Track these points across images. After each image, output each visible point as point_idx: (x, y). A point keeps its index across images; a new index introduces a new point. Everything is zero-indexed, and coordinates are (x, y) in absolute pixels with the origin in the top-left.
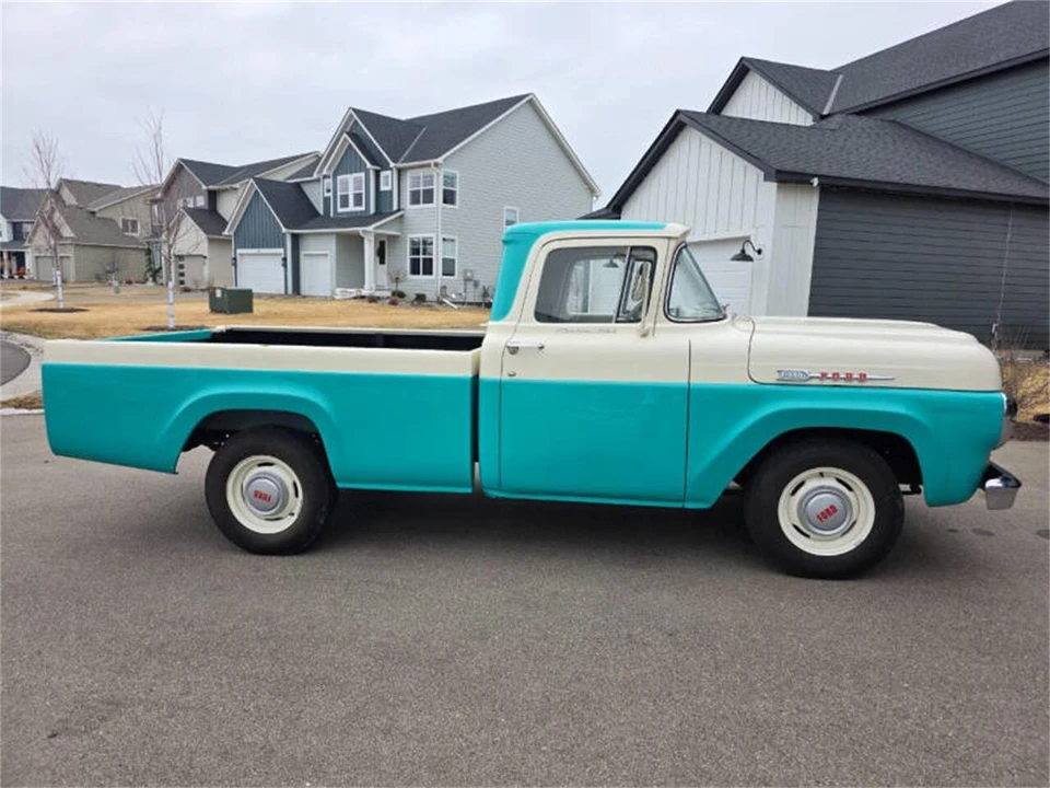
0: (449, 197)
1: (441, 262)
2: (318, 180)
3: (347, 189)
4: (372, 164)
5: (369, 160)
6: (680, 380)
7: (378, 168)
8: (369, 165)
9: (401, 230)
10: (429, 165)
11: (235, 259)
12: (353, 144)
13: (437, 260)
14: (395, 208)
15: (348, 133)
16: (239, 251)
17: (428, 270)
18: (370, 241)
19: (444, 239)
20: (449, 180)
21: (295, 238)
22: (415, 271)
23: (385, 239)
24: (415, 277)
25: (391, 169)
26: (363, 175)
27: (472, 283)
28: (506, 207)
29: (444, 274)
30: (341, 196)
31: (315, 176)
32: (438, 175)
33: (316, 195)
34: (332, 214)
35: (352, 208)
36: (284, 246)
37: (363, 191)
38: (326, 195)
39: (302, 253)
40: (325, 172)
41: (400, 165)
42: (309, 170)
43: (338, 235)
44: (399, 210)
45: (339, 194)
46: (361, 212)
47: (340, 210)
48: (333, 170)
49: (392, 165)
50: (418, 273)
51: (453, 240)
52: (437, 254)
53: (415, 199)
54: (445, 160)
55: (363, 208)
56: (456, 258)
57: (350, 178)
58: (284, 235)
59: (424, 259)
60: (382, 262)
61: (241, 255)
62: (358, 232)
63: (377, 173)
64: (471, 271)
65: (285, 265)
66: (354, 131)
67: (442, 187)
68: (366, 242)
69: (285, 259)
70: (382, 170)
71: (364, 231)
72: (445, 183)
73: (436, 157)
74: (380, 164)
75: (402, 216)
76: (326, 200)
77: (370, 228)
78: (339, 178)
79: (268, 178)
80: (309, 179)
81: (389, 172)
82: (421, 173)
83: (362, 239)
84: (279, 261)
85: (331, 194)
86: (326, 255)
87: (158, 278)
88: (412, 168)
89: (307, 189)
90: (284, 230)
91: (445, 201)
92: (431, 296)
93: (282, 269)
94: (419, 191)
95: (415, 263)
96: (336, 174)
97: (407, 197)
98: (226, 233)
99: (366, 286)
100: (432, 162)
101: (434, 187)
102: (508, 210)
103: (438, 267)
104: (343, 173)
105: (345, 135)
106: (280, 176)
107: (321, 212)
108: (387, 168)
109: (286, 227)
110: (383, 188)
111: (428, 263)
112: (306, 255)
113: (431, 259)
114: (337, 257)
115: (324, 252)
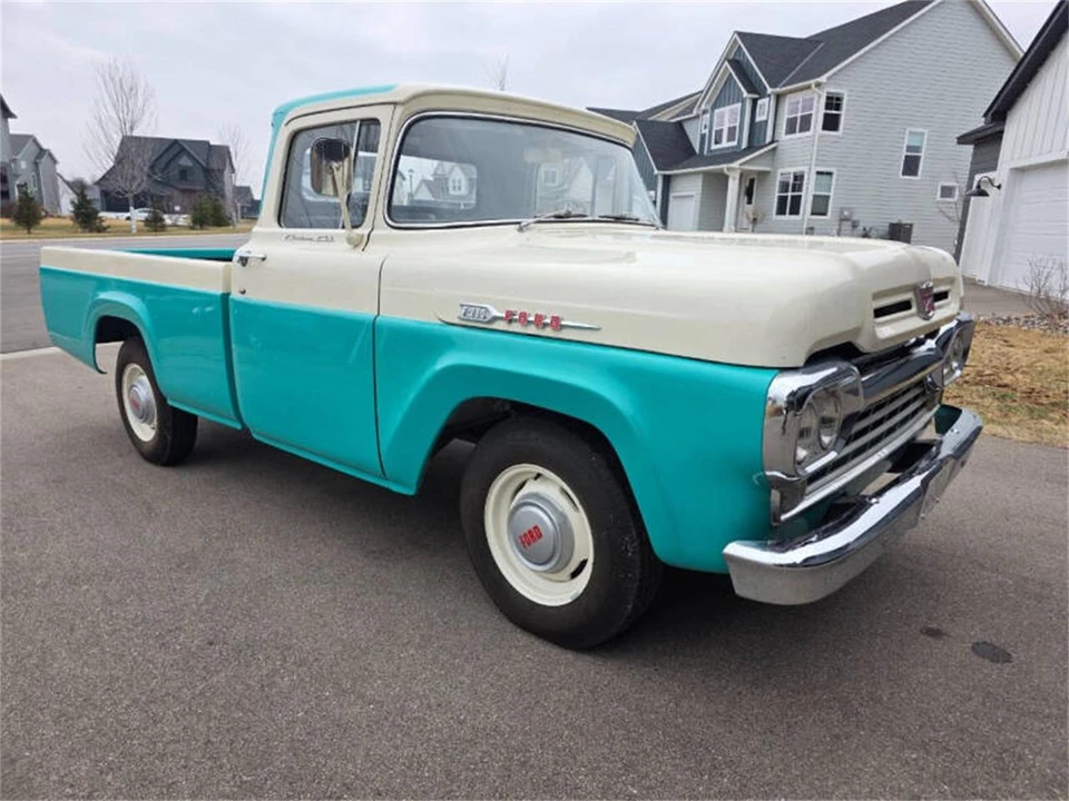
0: (831, 123)
1: (810, 199)
2: (697, 117)
3: (722, 123)
4: (749, 92)
5: (747, 89)
7: (756, 96)
8: (745, 94)
9: (772, 165)
10: (809, 87)
12: (733, 74)
13: (807, 197)
14: (768, 140)
15: (730, 62)
17: (795, 210)
18: (734, 179)
19: (818, 173)
20: (834, 102)
21: (667, 180)
22: (781, 211)
23: (755, 176)
24: (782, 217)
25: (769, 96)
26: (739, 105)
27: (849, 223)
28: (908, 129)
29: (813, 214)
30: (716, 132)
31: (695, 113)
32: (820, 96)
33: (694, 133)
34: (705, 152)
35: (725, 144)
36: (655, 190)
37: (738, 124)
38: (703, 132)
39: (672, 195)
40: (703, 107)
41: (778, 90)
42: (690, 109)
43: (706, 174)
44: (772, 142)
45: (715, 128)
46: (732, 147)
47: (714, 147)
48: (712, 103)
49: (769, 90)
50: (784, 213)
51: (830, 174)
52: (807, 192)
53: (791, 129)
54: (829, 78)
55: (735, 143)
56: (831, 194)
57: (726, 110)
58: (656, 176)
59: (792, 197)
60: (750, 202)
62: (722, 169)
63: (755, 102)
64: (848, 209)
66: (737, 58)
67: (822, 111)
68: (730, 179)
70: (760, 98)
71: (728, 169)
72: (828, 106)
73: (819, 76)
74: (755, 89)
75: (775, 149)
76: (703, 137)
77: (736, 165)
78: (717, 111)
79: (659, 119)
80: (690, 116)
81: (766, 100)
82: (800, 97)
83: (727, 177)
85: (707, 131)
86: (691, 196)
88: (791, 92)
89: (689, 128)
90: (656, 172)
91: (825, 127)
94: (796, 118)
95: (782, 200)
96: (714, 107)
97: (783, 126)
100: (812, 82)
101: (813, 112)
102: (911, 133)
103: (806, 205)
104: (719, 107)
105: (726, 63)
106: (663, 117)
107: (697, 151)
108: (763, 94)
109: (659, 169)
110: (758, 119)
111: (796, 201)
112: (674, 197)
113: (800, 196)
114: (702, 198)
115: (690, 193)
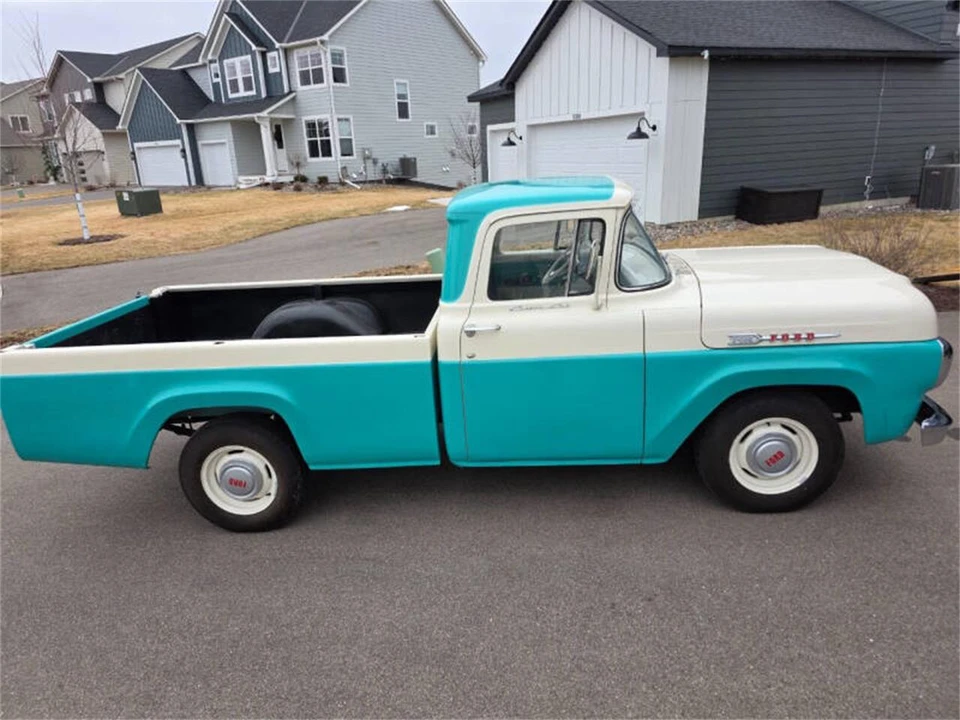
0: (339, 76)
1: (338, 143)
2: (204, 65)
3: (235, 73)
4: (257, 46)
5: (254, 43)
6: (635, 350)
7: (264, 49)
8: (254, 47)
9: (295, 113)
10: (315, 44)
11: (133, 153)
12: (235, 26)
13: (334, 141)
14: (286, 90)
15: (227, 14)
16: (136, 145)
17: (327, 153)
18: (266, 127)
19: (339, 120)
20: (337, 58)
21: (191, 128)
22: (314, 153)
23: (279, 123)
24: (314, 160)
25: (277, 50)
26: (249, 57)
27: (371, 161)
28: (396, 81)
29: (343, 155)
30: (230, 81)
31: (201, 61)
32: (325, 52)
33: (205, 81)
34: (223, 100)
35: (242, 93)
36: (181, 137)
37: (252, 75)
38: (216, 80)
39: (199, 143)
40: (210, 57)
41: (284, 45)
42: (194, 55)
43: (234, 123)
44: (291, 92)
45: (227, 79)
46: (253, 96)
47: (231, 96)
48: (218, 53)
49: (277, 45)
50: (318, 155)
51: (347, 120)
52: (334, 137)
53: (305, 80)
54: (330, 36)
55: (254, 93)
56: (353, 137)
57: (237, 61)
58: (179, 126)
59: (322, 141)
60: (280, 146)
61: (139, 148)
62: (253, 118)
63: (264, 55)
64: (368, 149)
65: (185, 157)
66: (233, 11)
67: (330, 66)
68: (262, 127)
69: (183, 151)
70: (269, 51)
71: (258, 117)
72: (334, 62)
73: (322, 34)
74: (266, 46)
75: (294, 99)
76: (216, 86)
77: (265, 114)
78: (226, 62)
79: (150, 66)
80: (196, 64)
81: (275, 54)
82: (308, 51)
83: (258, 126)
84: (178, 154)
85: (219, 80)
86: (223, 144)
87: (59, 176)
88: (298, 47)
89: (196, 76)
90: (178, 121)
91: (336, 80)
92: (333, 178)
93: (183, 160)
94: (308, 71)
95: (313, 146)
96: (222, 58)
97: (297, 79)
98: (120, 127)
99: (269, 172)
100: (318, 39)
101: (323, 66)
102: (398, 84)
103: (336, 148)
104: (228, 58)
105: (225, 16)
106: (164, 63)
107: (212, 98)
108: (272, 48)
109: (180, 119)
110: (272, 70)
111: (327, 145)
112: (204, 145)
113: (329, 140)
114: (235, 145)
115: (223, 141)
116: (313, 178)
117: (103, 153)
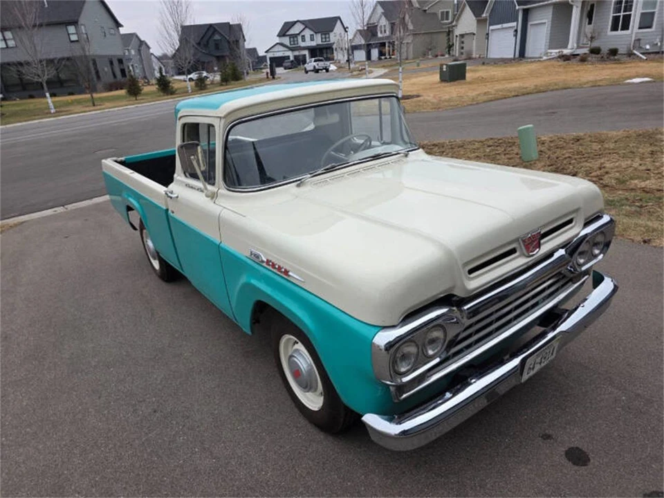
1: (638, 16)
11: (488, 34)
13: (635, 15)
16: (491, 27)
17: (626, 26)
21: (526, 12)
22: (615, 28)
23: (595, 2)
24: (614, 33)
29: (640, 28)
36: (517, 21)
39: (530, 23)
43: (556, 6)
50: (617, 30)
52: (636, 11)
56: (656, 10)
58: (517, 11)
59: (624, 16)
60: (590, 23)
61: (492, 30)
62: (568, 2)
65: (516, 36)
68: (574, 8)
69: (516, 31)
83: (572, 8)
84: (512, 32)
86: (545, 23)
87: (451, 52)
90: (518, 7)
92: (622, 50)
93: (514, 38)
95: (616, 19)
98: (484, 15)
99: (570, 46)
103: (635, 21)
109: (520, 5)
111: (627, 19)
112: (532, 25)
113: (630, 15)
114: (552, 24)
115: (543, 21)
116: (605, 50)
117: (474, 34)
